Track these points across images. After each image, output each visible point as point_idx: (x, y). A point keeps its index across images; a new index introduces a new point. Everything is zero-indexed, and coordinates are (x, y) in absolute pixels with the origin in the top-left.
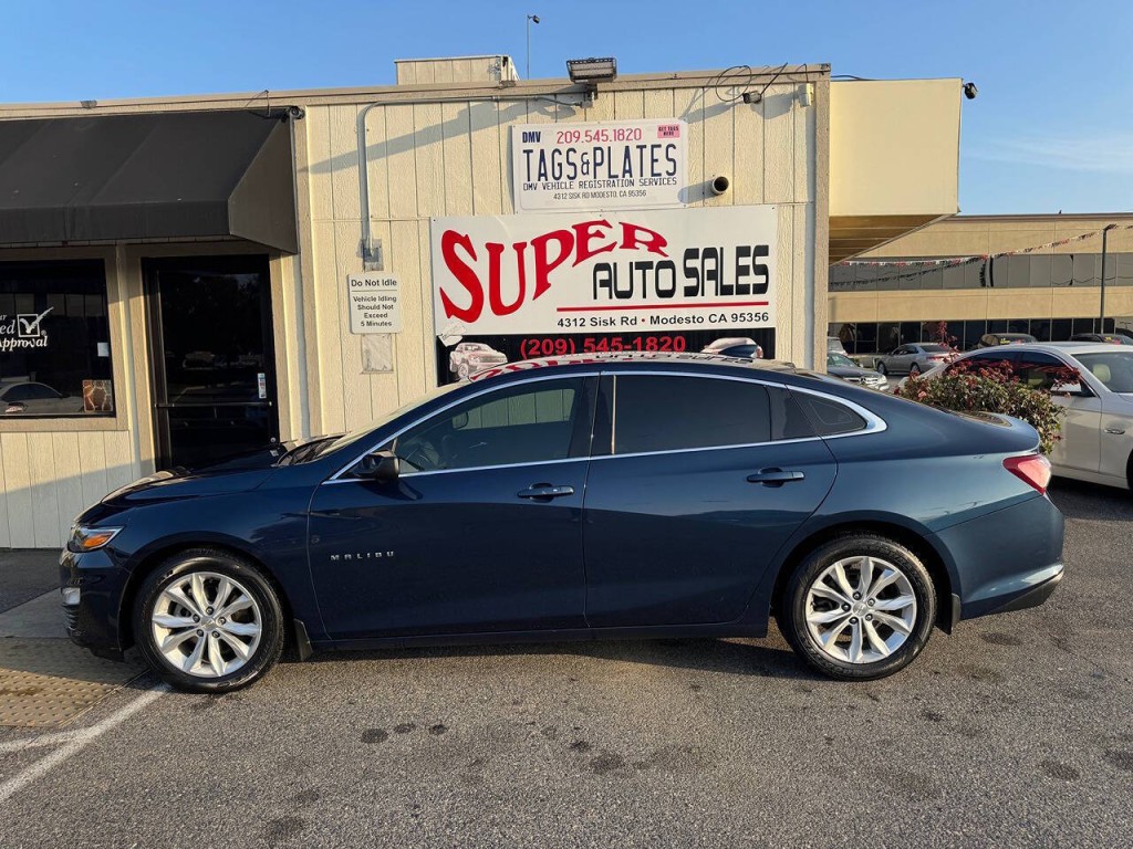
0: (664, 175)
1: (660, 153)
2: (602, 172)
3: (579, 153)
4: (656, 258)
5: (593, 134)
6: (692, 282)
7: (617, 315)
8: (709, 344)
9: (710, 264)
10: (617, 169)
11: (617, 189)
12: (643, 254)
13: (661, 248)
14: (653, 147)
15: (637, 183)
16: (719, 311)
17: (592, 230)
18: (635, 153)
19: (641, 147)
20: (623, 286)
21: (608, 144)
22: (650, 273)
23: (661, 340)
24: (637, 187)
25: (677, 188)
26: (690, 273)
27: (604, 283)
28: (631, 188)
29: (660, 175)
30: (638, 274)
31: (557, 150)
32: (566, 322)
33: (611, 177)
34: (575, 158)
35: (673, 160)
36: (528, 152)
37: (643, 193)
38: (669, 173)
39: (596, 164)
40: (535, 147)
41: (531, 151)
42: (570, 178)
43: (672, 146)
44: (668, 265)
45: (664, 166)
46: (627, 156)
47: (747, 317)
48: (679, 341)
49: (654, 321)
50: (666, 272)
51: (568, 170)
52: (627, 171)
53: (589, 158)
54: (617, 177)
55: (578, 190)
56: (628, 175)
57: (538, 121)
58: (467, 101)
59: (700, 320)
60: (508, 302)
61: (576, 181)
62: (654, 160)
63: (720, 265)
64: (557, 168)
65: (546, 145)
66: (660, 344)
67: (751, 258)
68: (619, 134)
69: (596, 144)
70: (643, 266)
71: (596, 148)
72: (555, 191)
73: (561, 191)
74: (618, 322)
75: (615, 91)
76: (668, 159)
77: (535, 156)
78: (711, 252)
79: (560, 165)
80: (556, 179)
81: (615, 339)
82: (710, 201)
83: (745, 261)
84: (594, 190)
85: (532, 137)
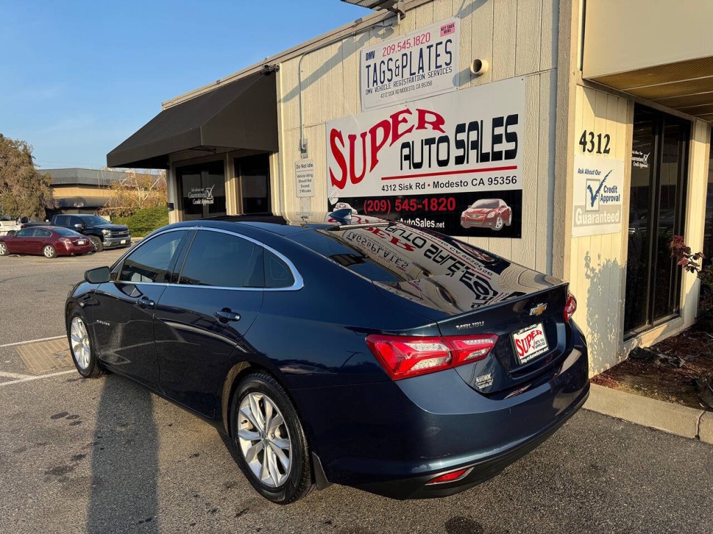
0: (444, 66)
1: (441, 49)
2: (407, 70)
3: (394, 61)
4: (437, 135)
5: (401, 44)
6: (460, 152)
7: (413, 181)
8: (471, 204)
9: (473, 136)
10: (415, 69)
11: (415, 83)
12: (430, 132)
13: (441, 126)
14: (437, 44)
15: (427, 76)
16: (478, 175)
17: (400, 118)
18: (426, 52)
19: (429, 47)
20: (417, 159)
21: (410, 50)
22: (434, 147)
23: (440, 201)
24: (427, 79)
25: (452, 75)
26: (460, 144)
27: (407, 158)
28: (423, 81)
29: (441, 66)
30: (426, 148)
31: (383, 62)
32: (386, 188)
33: (411, 74)
34: (392, 65)
35: (450, 53)
36: (368, 67)
37: (430, 83)
38: (447, 64)
39: (403, 67)
40: (371, 62)
41: (370, 66)
42: (389, 81)
43: (450, 41)
44: (444, 139)
45: (444, 58)
46: (421, 56)
47: (500, 181)
48: (451, 202)
49: (436, 185)
50: (443, 146)
51: (388, 75)
52: (421, 68)
53: (399, 63)
54: (414, 74)
55: (393, 89)
56: (421, 71)
57: (374, 43)
58: (341, 40)
59: (466, 184)
60: (358, 174)
61: (392, 82)
62: (438, 56)
63: (480, 136)
64: (382, 74)
65: (377, 60)
66: (439, 204)
67: (504, 127)
68: (417, 40)
69: (403, 51)
70: (429, 142)
71: (403, 55)
72: (381, 92)
73: (384, 92)
74: (414, 187)
75: (415, 7)
76: (447, 53)
77: (372, 69)
78: (474, 126)
79: (384, 72)
80: (382, 83)
81: (412, 200)
82: (475, 81)
83: (500, 130)
84: (401, 87)
85: (370, 55)
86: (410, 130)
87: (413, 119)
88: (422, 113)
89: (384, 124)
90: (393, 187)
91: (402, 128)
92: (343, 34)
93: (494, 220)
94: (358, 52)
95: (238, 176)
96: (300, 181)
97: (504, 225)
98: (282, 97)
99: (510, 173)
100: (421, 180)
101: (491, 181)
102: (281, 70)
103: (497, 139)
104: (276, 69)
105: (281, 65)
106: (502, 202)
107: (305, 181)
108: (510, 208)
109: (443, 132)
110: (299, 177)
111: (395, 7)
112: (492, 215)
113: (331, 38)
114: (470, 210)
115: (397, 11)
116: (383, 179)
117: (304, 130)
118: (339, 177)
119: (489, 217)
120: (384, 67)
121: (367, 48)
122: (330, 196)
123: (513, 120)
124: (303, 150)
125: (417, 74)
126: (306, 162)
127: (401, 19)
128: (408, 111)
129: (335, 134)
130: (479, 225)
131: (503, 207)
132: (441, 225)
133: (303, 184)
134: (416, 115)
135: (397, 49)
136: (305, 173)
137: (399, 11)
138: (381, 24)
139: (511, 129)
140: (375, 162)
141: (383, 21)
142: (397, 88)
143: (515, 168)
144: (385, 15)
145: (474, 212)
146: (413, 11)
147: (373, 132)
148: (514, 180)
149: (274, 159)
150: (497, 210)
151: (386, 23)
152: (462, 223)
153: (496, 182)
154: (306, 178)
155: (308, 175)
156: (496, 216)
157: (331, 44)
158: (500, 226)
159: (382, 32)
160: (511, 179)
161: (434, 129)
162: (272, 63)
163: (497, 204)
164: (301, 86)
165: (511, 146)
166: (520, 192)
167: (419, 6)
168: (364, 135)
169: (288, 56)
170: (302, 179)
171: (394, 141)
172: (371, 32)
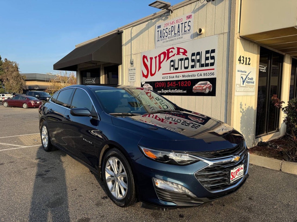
0: (187, 31)
1: (186, 25)
2: (173, 33)
3: (168, 29)
4: (184, 57)
5: (171, 23)
6: (193, 64)
7: (174, 75)
8: (197, 83)
9: (198, 57)
10: (176, 32)
11: (176, 38)
12: (181, 56)
13: (186, 54)
14: (185, 23)
15: (181, 35)
16: (200, 72)
17: (170, 51)
18: (180, 26)
19: (182, 24)
20: (176, 66)
21: (175, 25)
22: (183, 62)
23: (185, 82)
24: (181, 36)
25: (190, 34)
26: (193, 61)
27: (173, 66)
28: (179, 37)
29: (186, 31)
30: (180, 62)
31: (164, 29)
32: (164, 78)
33: (175, 34)
34: (167, 31)
35: (190, 26)
36: (158, 31)
37: (182, 37)
38: (188, 30)
39: (172, 31)
40: (159, 29)
41: (159, 31)
42: (166, 36)
43: (190, 21)
44: (187, 59)
45: (187, 28)
46: (179, 27)
47: (208, 74)
48: (189, 83)
49: (183, 76)
50: (187, 61)
51: (166, 34)
52: (179, 32)
53: (170, 30)
54: (176, 34)
55: (168, 40)
56: (179, 33)
57: (161, 22)
58: (148, 21)
59: (195, 76)
60: (153, 73)
61: (167, 37)
62: (185, 27)
63: (201, 57)
64: (164, 34)
65: (162, 28)
66: (184, 84)
67: (210, 54)
68: (177, 21)
69: (172, 25)
70: (181, 60)
71: (172, 27)
72: (163, 41)
73: (164, 41)
74: (175, 77)
75: (177, 9)
76: (189, 26)
77: (159, 32)
78: (198, 54)
79: (164, 33)
80: (163, 37)
81: (174, 82)
82: (199, 37)
83: (208, 55)
84: (171, 39)
85: (159, 27)
86: (174, 55)
87: (175, 51)
88: (179, 49)
89: (164, 53)
90: (167, 78)
91: (171, 54)
92: (149, 19)
93: (205, 89)
94: (154, 25)
95: (106, 74)
96: (130, 76)
97: (209, 91)
98: (124, 43)
99: (212, 71)
100: (178, 74)
101: (204, 74)
102: (124, 32)
103: (207, 59)
104: (122, 32)
105: (124, 31)
106: (208, 83)
107: (132, 75)
108: (211, 85)
109: (187, 56)
110: (130, 74)
111: (169, 8)
112: (205, 87)
113: (144, 20)
114: (196, 86)
115: (170, 10)
116: (163, 74)
117: (132, 56)
118: (146, 74)
119: (203, 88)
120: (164, 31)
121: (158, 24)
122: (142, 81)
123: (213, 51)
124: (132, 63)
125: (177, 34)
126: (133, 68)
127: (171, 13)
128: (173, 48)
129: (144, 57)
130: (200, 91)
131: (209, 84)
132: (185, 92)
133: (131, 77)
134: (176, 49)
135: (169, 24)
136: (132, 72)
137: (171, 10)
138: (164, 15)
139: (212, 55)
140: (160, 68)
141: (164, 14)
142: (169, 39)
143: (214, 69)
144: (165, 11)
145: (198, 87)
146: (176, 10)
147: (159, 56)
148: (213, 74)
149: (120, 67)
150: (207, 86)
151: (166, 15)
152: (193, 91)
153: (206, 75)
154: (133, 74)
155: (133, 73)
156: (206, 88)
157: (144, 22)
158: (208, 92)
159: (164, 18)
160: (212, 73)
161: (183, 55)
162: (121, 30)
163: (207, 83)
164: (132, 39)
165: (212, 61)
166: (215, 79)
167: (178, 8)
168: (156, 57)
169: (127, 27)
170: (131, 75)
171: (168, 59)
172: (160, 18)
